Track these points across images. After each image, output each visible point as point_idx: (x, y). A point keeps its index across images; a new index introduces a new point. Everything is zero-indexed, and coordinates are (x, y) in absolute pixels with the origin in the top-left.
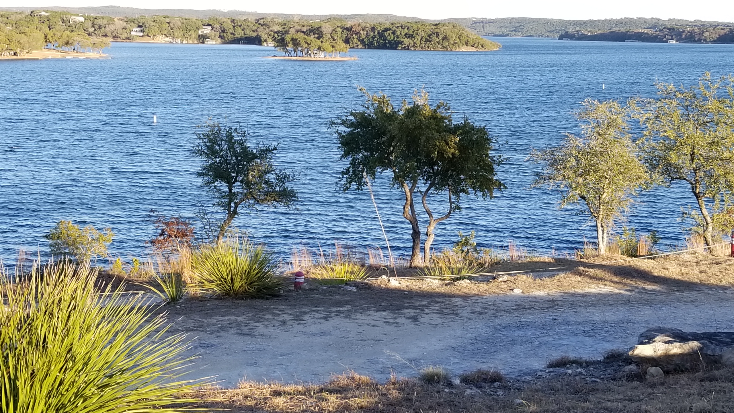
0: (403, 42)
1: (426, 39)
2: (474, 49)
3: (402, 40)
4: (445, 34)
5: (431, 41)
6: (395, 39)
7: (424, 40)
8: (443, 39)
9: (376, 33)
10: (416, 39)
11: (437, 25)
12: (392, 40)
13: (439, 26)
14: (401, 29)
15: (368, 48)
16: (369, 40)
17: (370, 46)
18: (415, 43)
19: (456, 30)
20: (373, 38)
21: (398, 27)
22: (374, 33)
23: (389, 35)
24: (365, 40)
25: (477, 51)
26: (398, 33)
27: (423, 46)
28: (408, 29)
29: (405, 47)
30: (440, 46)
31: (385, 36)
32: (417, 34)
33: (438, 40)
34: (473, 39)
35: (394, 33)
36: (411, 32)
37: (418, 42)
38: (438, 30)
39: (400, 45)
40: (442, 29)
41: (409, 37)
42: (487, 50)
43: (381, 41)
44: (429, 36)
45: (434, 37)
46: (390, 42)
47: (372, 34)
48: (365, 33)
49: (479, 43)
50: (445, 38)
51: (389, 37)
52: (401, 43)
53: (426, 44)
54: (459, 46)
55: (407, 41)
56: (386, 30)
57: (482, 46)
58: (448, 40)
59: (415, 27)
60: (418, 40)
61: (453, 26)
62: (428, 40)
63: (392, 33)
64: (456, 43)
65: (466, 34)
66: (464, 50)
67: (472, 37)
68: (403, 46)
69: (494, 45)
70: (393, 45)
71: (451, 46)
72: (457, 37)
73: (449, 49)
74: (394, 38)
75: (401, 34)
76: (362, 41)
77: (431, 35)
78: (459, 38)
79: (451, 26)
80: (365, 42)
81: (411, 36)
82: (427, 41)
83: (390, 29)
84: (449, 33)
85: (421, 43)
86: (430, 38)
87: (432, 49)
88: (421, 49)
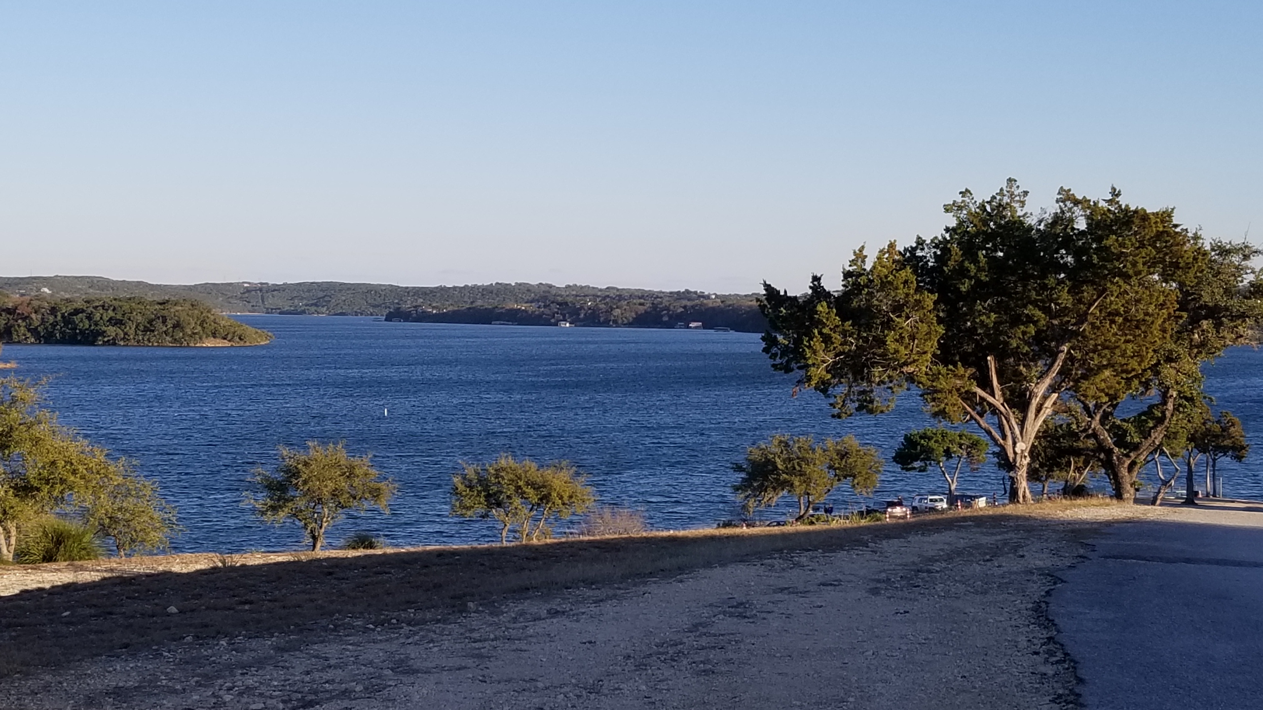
0: (105, 332)
1: (145, 327)
2: (228, 344)
3: (104, 328)
4: (176, 318)
5: (153, 331)
6: (92, 328)
7: (142, 328)
8: (174, 327)
9: (59, 318)
10: (128, 328)
11: (164, 303)
12: (86, 329)
13: (167, 306)
14: (101, 311)
15: (45, 343)
16: (46, 328)
17: (47, 338)
18: (126, 334)
19: (196, 312)
20: (54, 325)
21: (97, 307)
22: (56, 317)
23: (82, 321)
24: (39, 329)
25: (232, 346)
26: (97, 317)
27: (141, 338)
28: (114, 310)
29: (109, 341)
30: (168, 338)
31: (74, 322)
32: (129, 319)
33: (165, 329)
34: (224, 327)
35: (89, 318)
36: (119, 317)
37: (132, 331)
38: (165, 313)
39: (100, 338)
40: (172, 310)
41: (116, 324)
42: (248, 344)
43: (68, 331)
44: (150, 322)
45: (158, 324)
46: (82, 332)
47: (51, 319)
48: (40, 316)
49: (234, 333)
50: (177, 326)
51: (81, 325)
52: (103, 333)
53: (144, 335)
54: (201, 338)
55: (111, 331)
56: (77, 312)
57: (240, 339)
58: (182, 329)
59: (126, 307)
60: (131, 329)
61: (193, 305)
62: (149, 329)
63: (87, 317)
64: (195, 334)
65: (212, 318)
66: (209, 345)
67: (223, 323)
68: (106, 339)
69: (260, 336)
70: (89, 338)
71: (187, 338)
72: (198, 323)
73: (185, 344)
74: (90, 326)
75: (101, 318)
76: (34, 332)
77: (153, 320)
78: (201, 325)
79: (187, 306)
80: (39, 333)
81: (119, 323)
82: (146, 330)
83: (83, 311)
84: (183, 317)
85: (136, 334)
86: (151, 325)
87: (156, 344)
88: (136, 344)
